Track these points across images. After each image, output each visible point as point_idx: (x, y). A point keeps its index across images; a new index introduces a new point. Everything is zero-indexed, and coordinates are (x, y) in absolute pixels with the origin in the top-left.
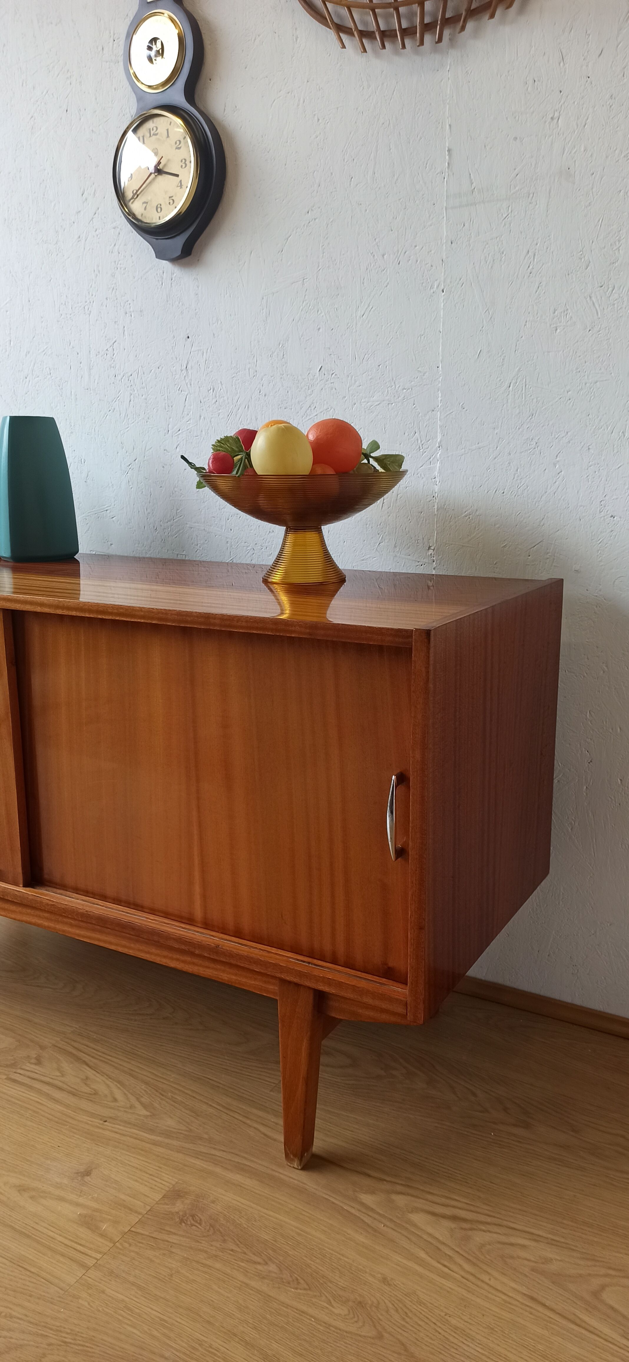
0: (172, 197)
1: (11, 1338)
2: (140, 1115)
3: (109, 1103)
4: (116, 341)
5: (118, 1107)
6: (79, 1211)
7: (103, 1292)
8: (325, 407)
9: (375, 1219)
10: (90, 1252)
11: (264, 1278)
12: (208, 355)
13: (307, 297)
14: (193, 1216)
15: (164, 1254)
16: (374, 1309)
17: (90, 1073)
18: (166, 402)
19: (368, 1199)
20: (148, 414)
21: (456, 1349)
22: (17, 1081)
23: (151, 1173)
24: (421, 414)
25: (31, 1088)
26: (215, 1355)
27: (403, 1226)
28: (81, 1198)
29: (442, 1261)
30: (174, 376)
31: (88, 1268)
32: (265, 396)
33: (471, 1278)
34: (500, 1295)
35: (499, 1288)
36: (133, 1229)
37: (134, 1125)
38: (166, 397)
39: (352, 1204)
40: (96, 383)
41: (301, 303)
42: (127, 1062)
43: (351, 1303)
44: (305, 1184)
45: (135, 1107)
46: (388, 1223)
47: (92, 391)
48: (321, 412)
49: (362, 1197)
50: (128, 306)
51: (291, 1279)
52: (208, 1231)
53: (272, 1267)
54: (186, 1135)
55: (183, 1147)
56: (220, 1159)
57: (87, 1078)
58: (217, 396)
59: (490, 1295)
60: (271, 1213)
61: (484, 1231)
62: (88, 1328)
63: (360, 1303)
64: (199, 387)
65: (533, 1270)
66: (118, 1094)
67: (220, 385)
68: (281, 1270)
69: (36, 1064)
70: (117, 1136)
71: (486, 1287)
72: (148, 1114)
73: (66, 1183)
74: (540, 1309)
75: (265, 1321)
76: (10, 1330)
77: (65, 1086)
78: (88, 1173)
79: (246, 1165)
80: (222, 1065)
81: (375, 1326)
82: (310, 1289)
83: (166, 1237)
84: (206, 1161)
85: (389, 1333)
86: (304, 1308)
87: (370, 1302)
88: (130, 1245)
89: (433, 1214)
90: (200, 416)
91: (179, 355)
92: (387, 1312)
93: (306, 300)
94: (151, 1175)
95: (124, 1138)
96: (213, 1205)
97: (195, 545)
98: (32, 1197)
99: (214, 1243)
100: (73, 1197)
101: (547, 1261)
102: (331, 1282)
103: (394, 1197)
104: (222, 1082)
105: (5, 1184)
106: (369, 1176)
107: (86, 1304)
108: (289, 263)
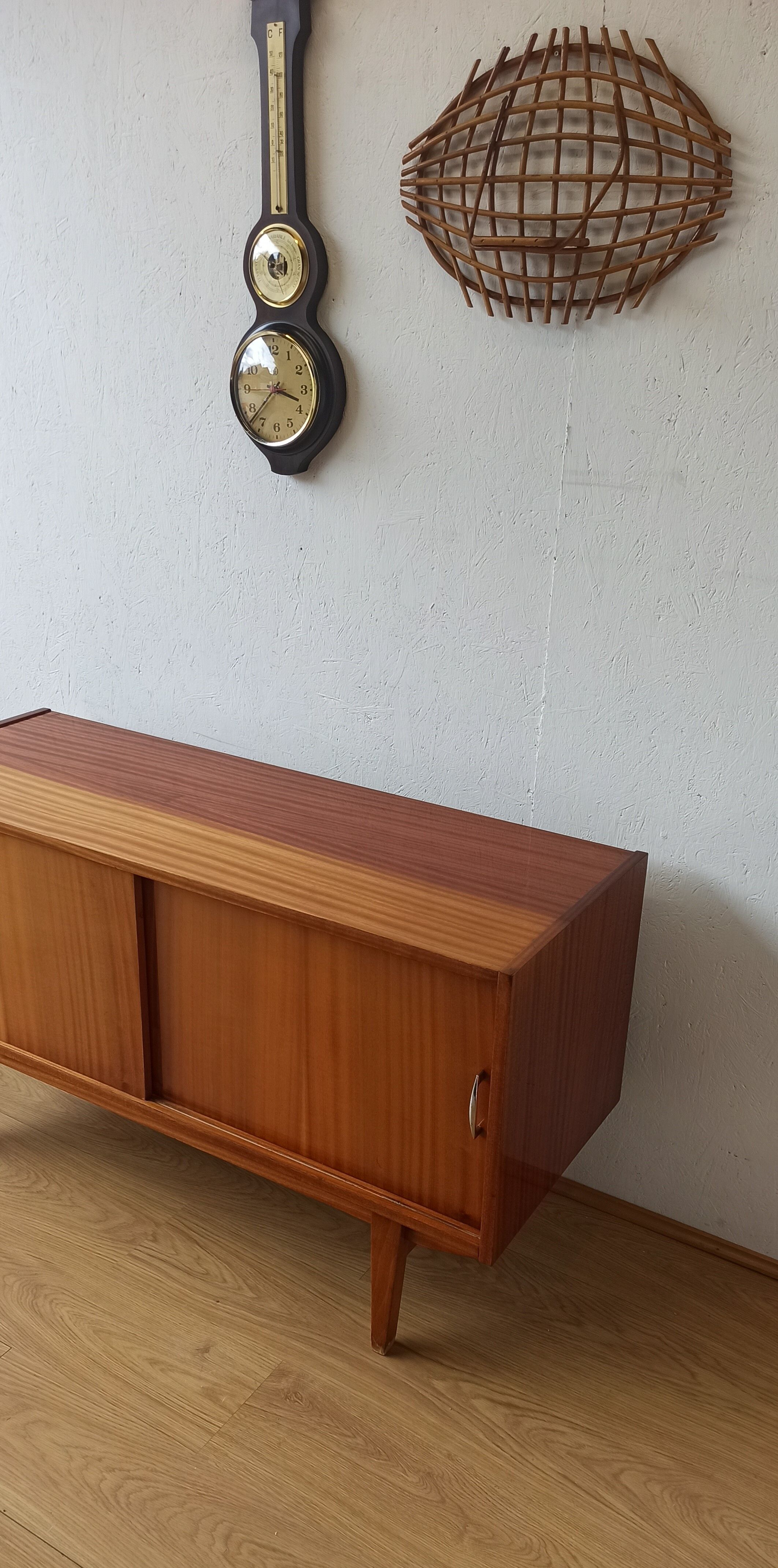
0: (291, 419)
1: (158, 1488)
2: (247, 1297)
3: (220, 1284)
4: (226, 537)
5: (228, 1288)
6: (203, 1384)
7: (226, 1455)
8: (436, 643)
9: (444, 1402)
10: (213, 1421)
11: (353, 1449)
12: (321, 570)
13: (422, 535)
14: (295, 1393)
15: (273, 1426)
16: (439, 1479)
17: (202, 1253)
18: (276, 606)
19: (439, 1385)
20: (257, 614)
21: (501, 1514)
22: (138, 1258)
23: (259, 1353)
24: (527, 668)
25: (150, 1264)
26: (315, 1509)
27: (467, 1410)
28: (202, 1373)
29: (496, 1443)
30: (285, 583)
31: (212, 1434)
32: (376, 620)
33: (518, 1457)
34: (540, 1473)
35: (540, 1468)
36: (246, 1403)
37: (243, 1306)
38: (277, 602)
39: (426, 1389)
40: (205, 573)
41: (417, 540)
42: (233, 1243)
43: (421, 1473)
44: (387, 1368)
45: (243, 1289)
46: (455, 1407)
47: (200, 580)
48: (432, 647)
49: (434, 1383)
50: (240, 506)
51: (374, 1451)
52: (308, 1407)
53: (360, 1441)
54: (286, 1318)
55: (285, 1330)
56: (316, 1342)
57: (199, 1258)
58: (329, 610)
59: (532, 1473)
60: (359, 1394)
61: (532, 1418)
62: (217, 1484)
63: (429, 1473)
64: (311, 599)
65: (568, 1453)
66: (228, 1277)
67: (332, 601)
68: (367, 1444)
69: (152, 1241)
70: (228, 1316)
71: (529, 1465)
72: (255, 1296)
73: (189, 1358)
74: (570, 1485)
75: (353, 1484)
76: (156, 1481)
77: (181, 1265)
78: (206, 1350)
79: (339, 1349)
80: (317, 1250)
81: (439, 1493)
82: (389, 1461)
83: (274, 1411)
84: (305, 1344)
85: (450, 1499)
86: (384, 1475)
87: (436, 1473)
88: (246, 1416)
89: (492, 1401)
90: (311, 627)
91: (291, 565)
92: (450, 1482)
93: (421, 539)
94: (259, 1354)
95: (234, 1319)
96: (311, 1384)
98: (162, 1370)
99: (312, 1418)
100: (195, 1371)
101: (581, 1446)
102: (406, 1455)
103: (461, 1384)
104: (317, 1268)
105: (139, 1356)
106: (442, 1364)
107: (214, 1464)
108: (406, 500)
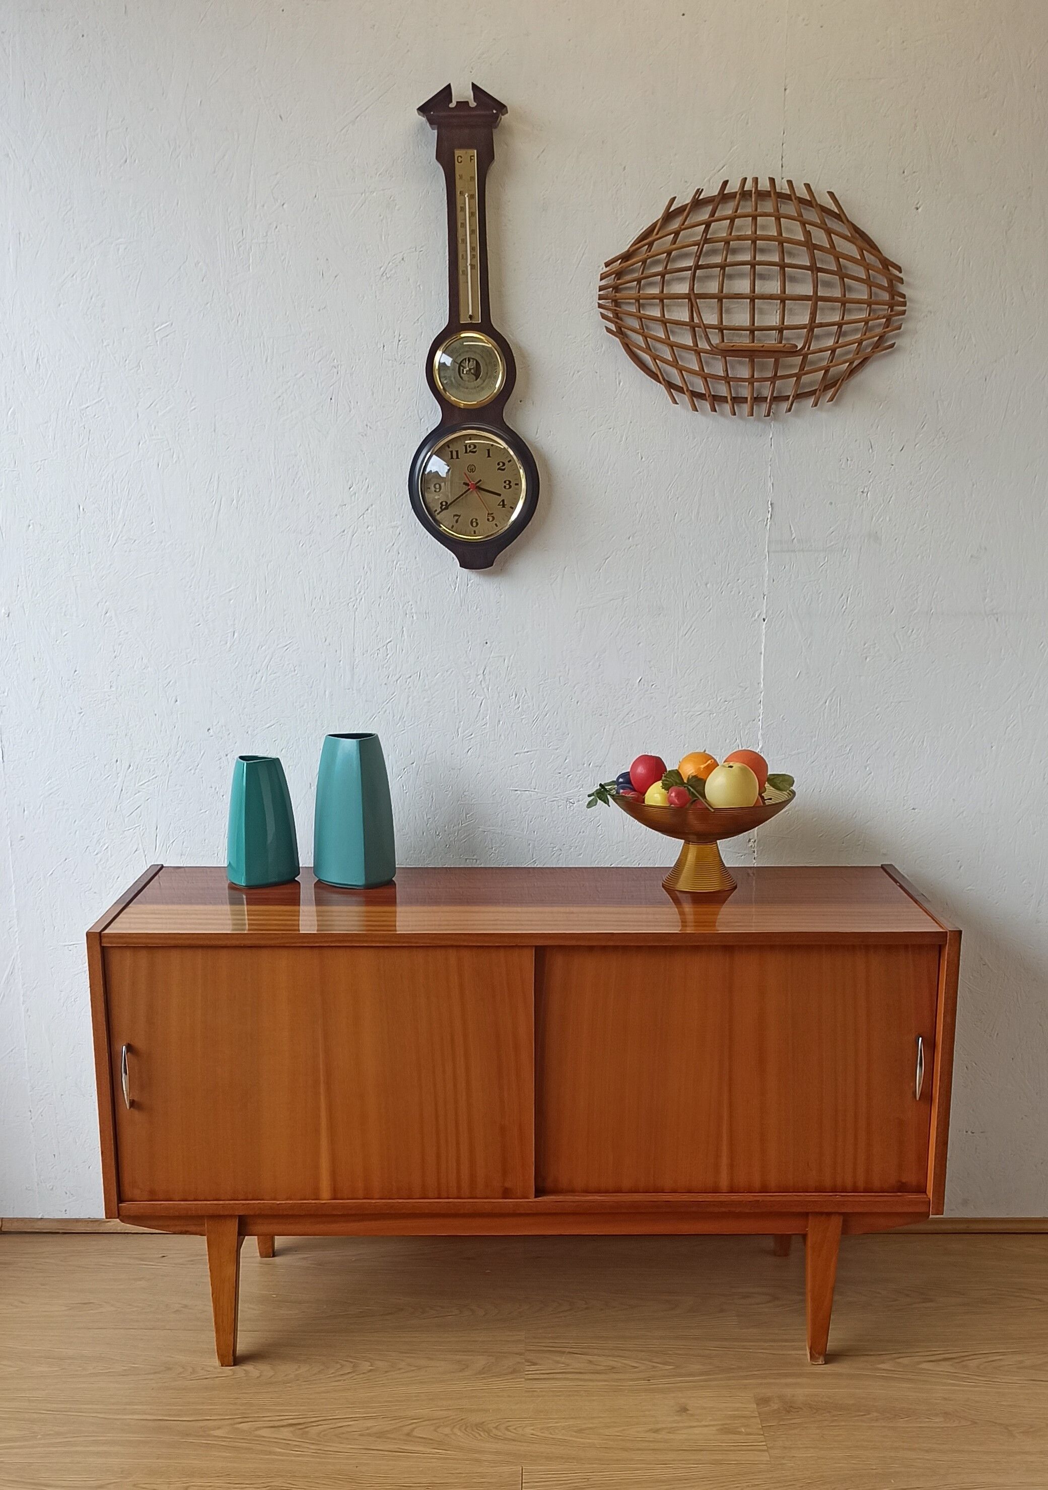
0: (492, 514)
4: (390, 642)
8: (643, 716)
12: (510, 662)
13: (626, 613)
24: (741, 724)
30: (466, 680)
38: (456, 701)
40: (361, 683)
41: (620, 619)
47: (354, 691)
48: (640, 720)
50: (409, 607)
58: (521, 701)
64: (499, 693)
67: (524, 691)
90: (499, 721)
91: (474, 661)
93: (625, 617)
97: (489, 849)
108: (608, 582)
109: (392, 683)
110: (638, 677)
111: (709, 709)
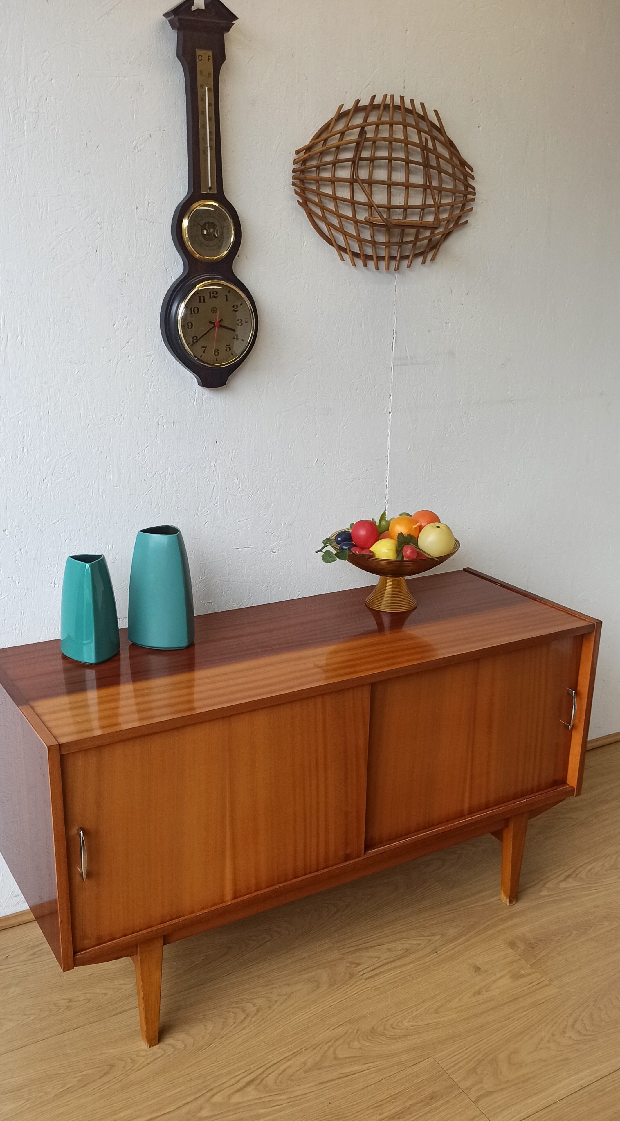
0: (229, 345)
3: (420, 947)
4: (148, 446)
5: (423, 946)
6: (507, 978)
9: (557, 896)
11: (580, 936)
14: (531, 944)
15: (553, 959)
18: (196, 491)
20: (179, 501)
24: (376, 485)
27: (566, 891)
28: (497, 975)
29: (592, 889)
30: (203, 472)
36: (530, 964)
37: (446, 944)
38: (196, 488)
39: (546, 898)
40: (126, 481)
43: (604, 920)
45: (431, 939)
46: (562, 894)
48: (317, 489)
49: (542, 894)
50: (161, 418)
51: (584, 929)
52: (543, 942)
53: (574, 932)
54: (466, 929)
55: (478, 932)
57: (388, 949)
58: (241, 483)
60: (541, 921)
61: (580, 873)
63: (604, 917)
64: (225, 479)
65: (606, 871)
66: (416, 942)
67: (243, 475)
68: (578, 931)
69: (358, 965)
70: (451, 952)
73: (482, 977)
77: (392, 959)
78: (478, 968)
82: (592, 927)
83: (541, 955)
86: (601, 932)
88: (541, 967)
89: (563, 881)
90: (226, 499)
91: (208, 456)
93: (308, 416)
95: (456, 950)
96: (526, 936)
97: (221, 593)
99: (551, 944)
100: (495, 978)
102: (590, 920)
109: (149, 478)
110: (316, 459)
111: (357, 476)
